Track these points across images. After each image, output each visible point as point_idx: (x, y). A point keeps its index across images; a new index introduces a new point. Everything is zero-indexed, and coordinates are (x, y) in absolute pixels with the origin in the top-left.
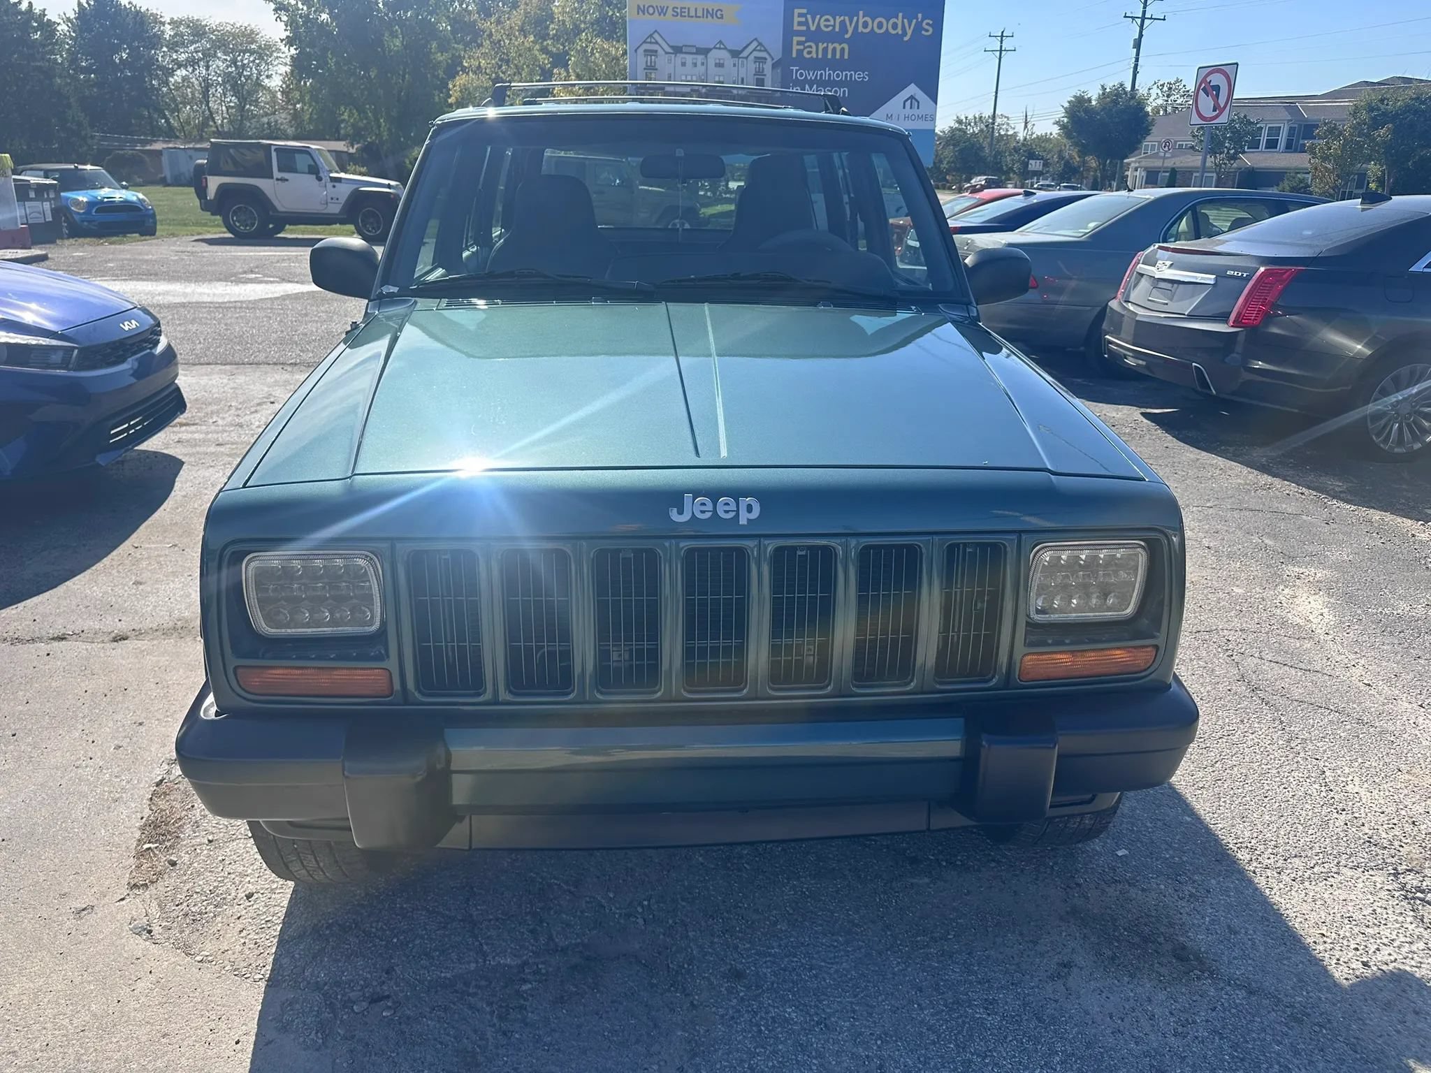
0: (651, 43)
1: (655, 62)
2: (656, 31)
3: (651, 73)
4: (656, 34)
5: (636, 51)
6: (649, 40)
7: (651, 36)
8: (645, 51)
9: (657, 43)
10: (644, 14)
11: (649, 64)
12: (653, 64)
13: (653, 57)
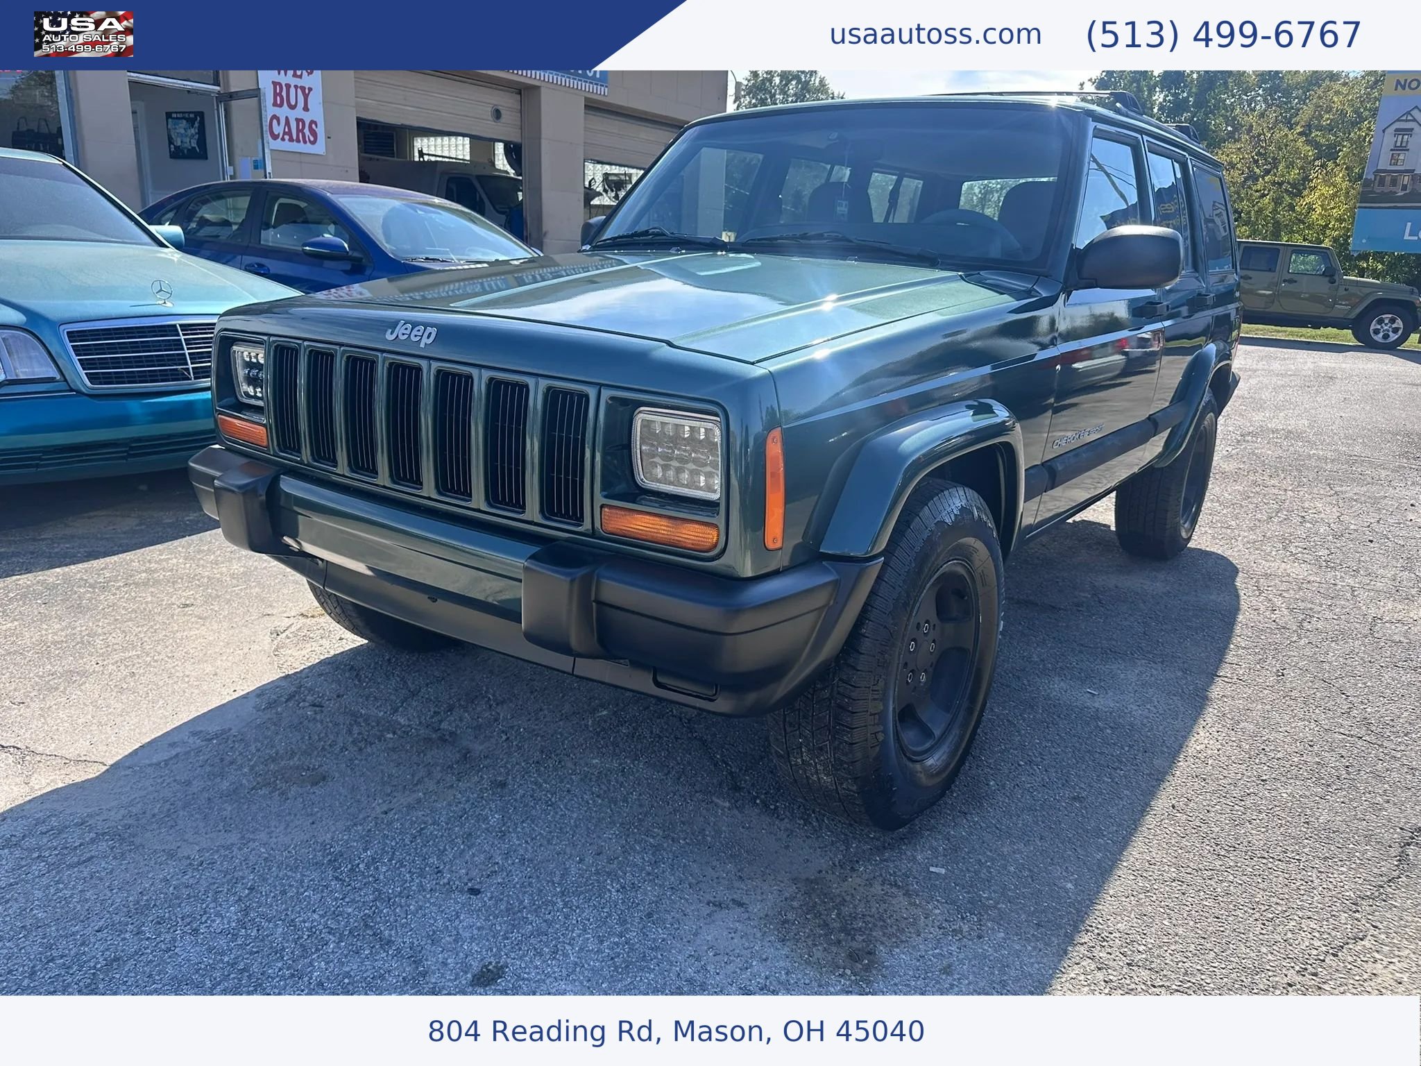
0: (1407, 121)
1: (1407, 141)
2: (1416, 107)
3: (1399, 155)
4: (1416, 111)
5: (1384, 131)
6: (1404, 118)
7: (1409, 113)
8: (1397, 130)
9: (1414, 120)
10: (1404, 89)
11: (1398, 144)
12: (1404, 144)
13: (1406, 137)
